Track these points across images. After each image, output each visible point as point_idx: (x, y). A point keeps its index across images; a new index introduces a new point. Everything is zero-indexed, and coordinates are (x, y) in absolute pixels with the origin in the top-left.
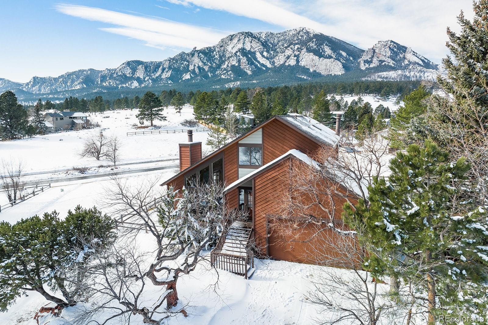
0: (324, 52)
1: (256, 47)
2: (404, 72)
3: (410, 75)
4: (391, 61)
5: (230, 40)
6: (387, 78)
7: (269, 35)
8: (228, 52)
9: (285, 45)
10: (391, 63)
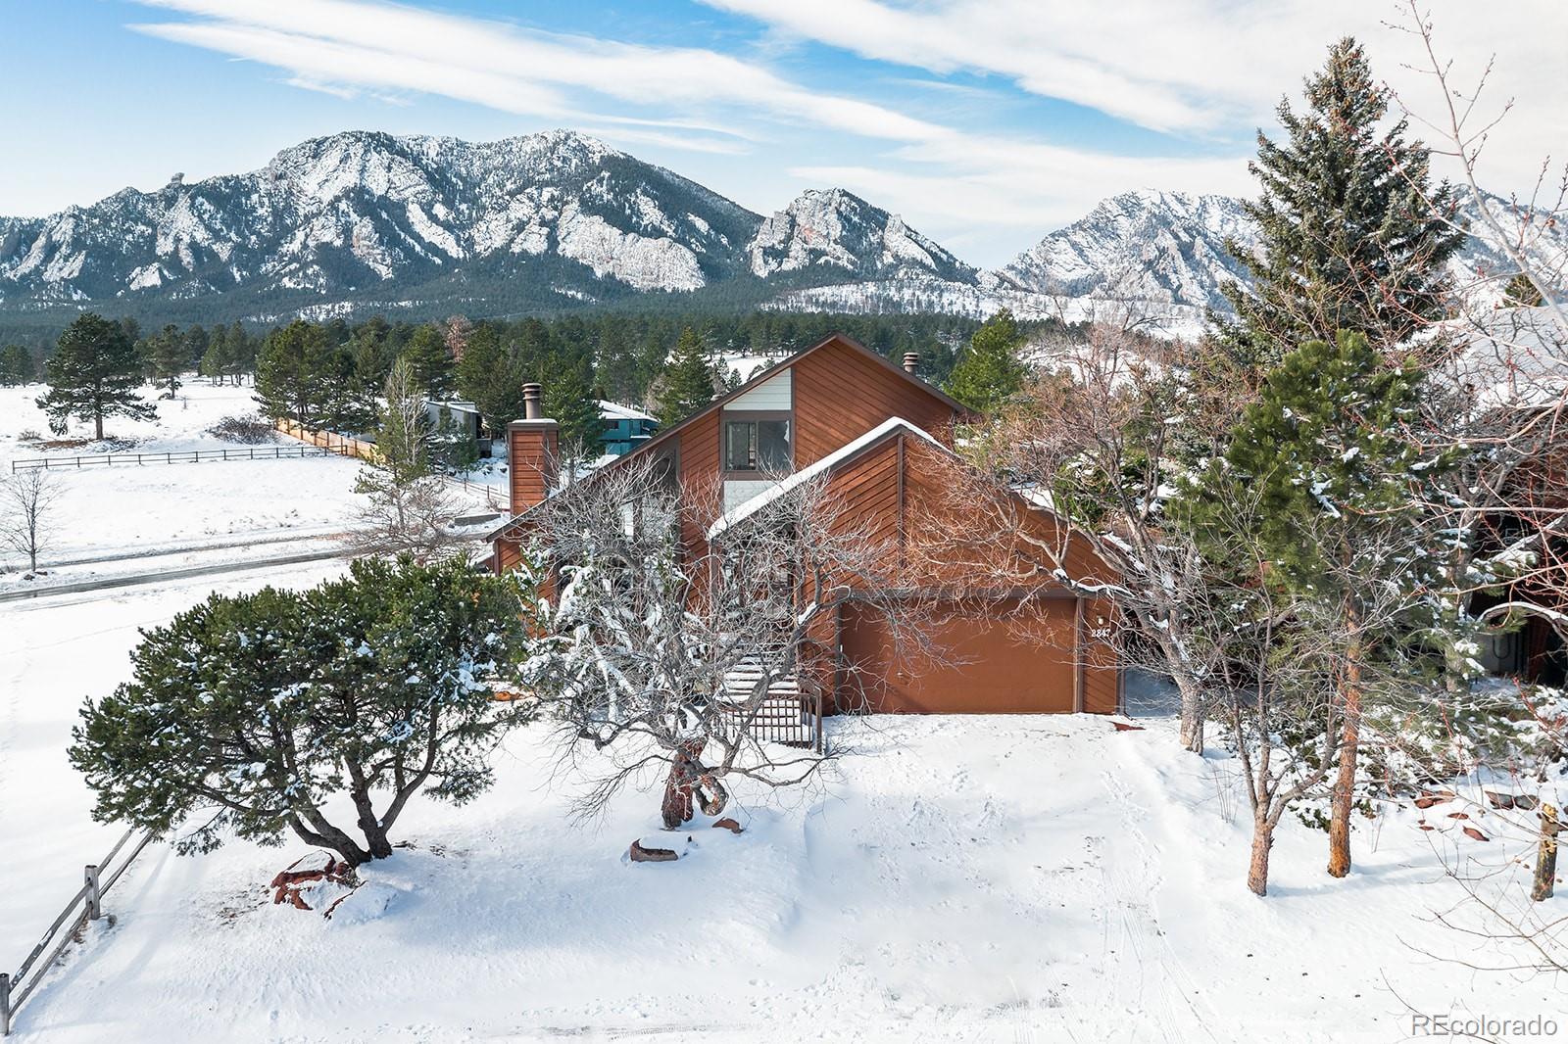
0: (638, 217)
1: (408, 185)
2: (884, 289)
3: (902, 299)
4: (843, 254)
5: (314, 157)
6: (834, 305)
7: (451, 149)
8: (304, 199)
9: (509, 186)
10: (845, 260)
